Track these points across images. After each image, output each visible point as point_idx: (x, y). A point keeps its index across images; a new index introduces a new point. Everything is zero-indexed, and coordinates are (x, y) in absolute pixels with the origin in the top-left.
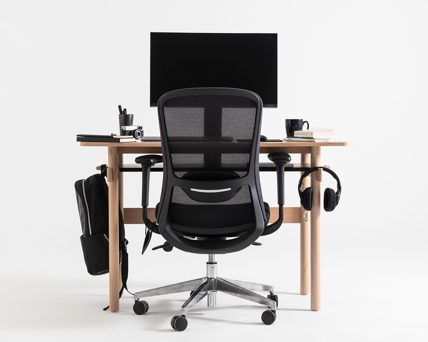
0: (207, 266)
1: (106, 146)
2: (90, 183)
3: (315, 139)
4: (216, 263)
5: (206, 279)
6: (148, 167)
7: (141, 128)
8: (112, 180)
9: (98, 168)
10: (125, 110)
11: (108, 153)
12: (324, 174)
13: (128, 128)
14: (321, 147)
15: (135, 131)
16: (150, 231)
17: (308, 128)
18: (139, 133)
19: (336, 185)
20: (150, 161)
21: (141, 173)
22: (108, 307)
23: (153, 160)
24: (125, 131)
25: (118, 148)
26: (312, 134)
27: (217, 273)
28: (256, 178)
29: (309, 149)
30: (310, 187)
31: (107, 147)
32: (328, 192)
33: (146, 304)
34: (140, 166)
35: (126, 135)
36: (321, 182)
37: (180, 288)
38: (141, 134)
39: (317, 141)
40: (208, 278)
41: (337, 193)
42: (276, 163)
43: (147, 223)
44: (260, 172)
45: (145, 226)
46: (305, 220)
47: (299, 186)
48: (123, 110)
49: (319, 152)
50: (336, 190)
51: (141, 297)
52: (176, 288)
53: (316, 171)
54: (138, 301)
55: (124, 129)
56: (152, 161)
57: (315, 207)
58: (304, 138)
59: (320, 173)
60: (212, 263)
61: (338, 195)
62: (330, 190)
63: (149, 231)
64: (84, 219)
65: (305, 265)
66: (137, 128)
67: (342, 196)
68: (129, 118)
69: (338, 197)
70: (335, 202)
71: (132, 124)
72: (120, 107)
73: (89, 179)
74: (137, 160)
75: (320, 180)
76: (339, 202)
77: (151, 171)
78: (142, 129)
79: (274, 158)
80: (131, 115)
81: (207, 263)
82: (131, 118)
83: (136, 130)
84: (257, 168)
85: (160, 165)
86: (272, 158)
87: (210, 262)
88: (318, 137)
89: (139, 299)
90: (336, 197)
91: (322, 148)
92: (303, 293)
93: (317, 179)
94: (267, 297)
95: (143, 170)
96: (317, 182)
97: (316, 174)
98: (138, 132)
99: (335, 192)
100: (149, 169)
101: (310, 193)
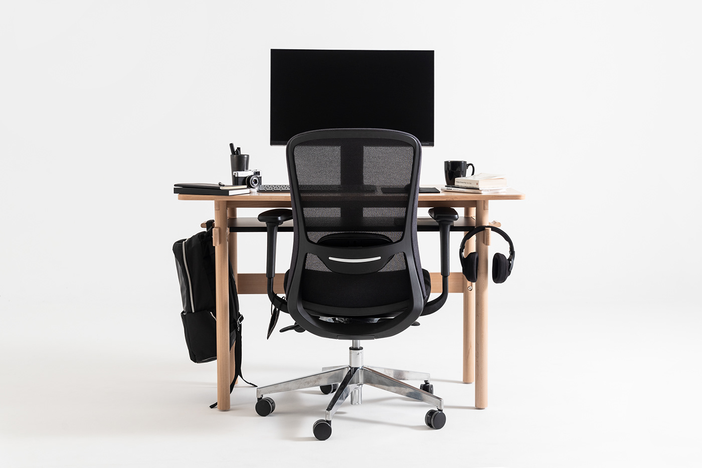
0: (350, 353)
1: (212, 199)
2: (193, 246)
3: (481, 190)
4: (361, 348)
5: (350, 369)
6: (275, 226)
7: (257, 173)
8: (220, 243)
9: (202, 226)
10: (239, 149)
11: (215, 208)
12: (493, 235)
13: (241, 174)
14: (489, 201)
15: (250, 177)
16: (277, 309)
17: (473, 174)
18: (255, 180)
19: (509, 250)
20: (277, 219)
21: (266, 233)
22: (216, 404)
23: (281, 218)
24: (238, 177)
25: (228, 202)
26: (477, 184)
27: (362, 361)
28: (413, 242)
29: (474, 203)
30: (475, 251)
31: (214, 201)
32: (498, 258)
33: (272, 402)
34: (264, 224)
35: (239, 183)
36: (489, 246)
37: (315, 382)
38: (259, 181)
39: (484, 193)
40: (351, 368)
41: (510, 260)
42: (439, 222)
43: (274, 298)
44: (418, 232)
45: (271, 303)
46: (469, 289)
47: (461, 251)
48: (235, 149)
49: (486, 207)
50: (507, 256)
51: (266, 393)
52: (311, 382)
53: (482, 232)
54: (261, 398)
55: (236, 176)
56: (279, 218)
57: (481, 277)
58: (467, 188)
59: (488, 234)
60: (356, 349)
61: (511, 262)
62: (500, 256)
63: (275, 309)
64: (185, 292)
65: (469, 347)
66: (253, 174)
67: (516, 263)
68: (244, 160)
69: (510, 264)
70: (507, 271)
71: (247, 169)
72: (232, 145)
73: (190, 239)
74: (261, 218)
75: (487, 244)
76: (512, 271)
77: (278, 231)
78: (259, 175)
79: (437, 216)
80: (246, 156)
81: (351, 349)
82: (246, 159)
83: (252, 176)
84: (415, 227)
85: (290, 223)
86: (435, 216)
87: (354, 347)
88: (486, 188)
89: (262, 395)
90: (508, 265)
91: (491, 203)
92: (466, 381)
93: (484, 241)
94: (419, 388)
95: (268, 229)
96: (483, 246)
97: (483, 235)
98: (255, 178)
99: (507, 258)
100: (276, 229)
101: (474, 260)
